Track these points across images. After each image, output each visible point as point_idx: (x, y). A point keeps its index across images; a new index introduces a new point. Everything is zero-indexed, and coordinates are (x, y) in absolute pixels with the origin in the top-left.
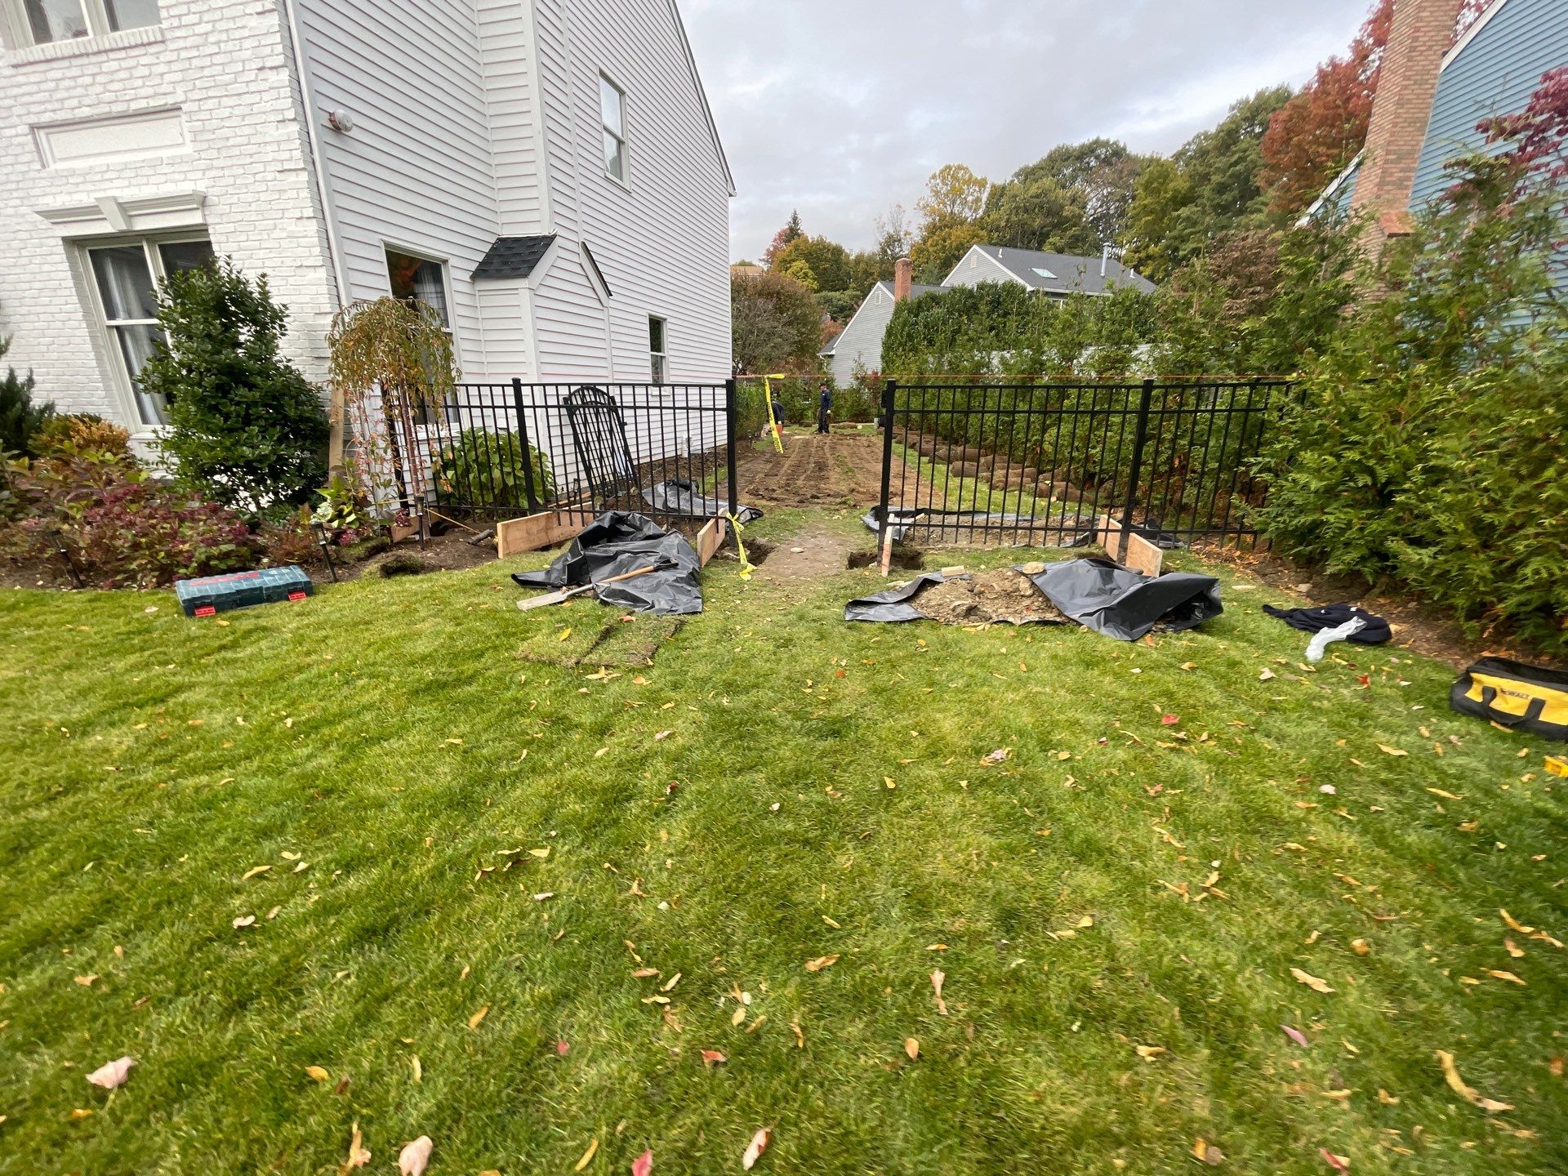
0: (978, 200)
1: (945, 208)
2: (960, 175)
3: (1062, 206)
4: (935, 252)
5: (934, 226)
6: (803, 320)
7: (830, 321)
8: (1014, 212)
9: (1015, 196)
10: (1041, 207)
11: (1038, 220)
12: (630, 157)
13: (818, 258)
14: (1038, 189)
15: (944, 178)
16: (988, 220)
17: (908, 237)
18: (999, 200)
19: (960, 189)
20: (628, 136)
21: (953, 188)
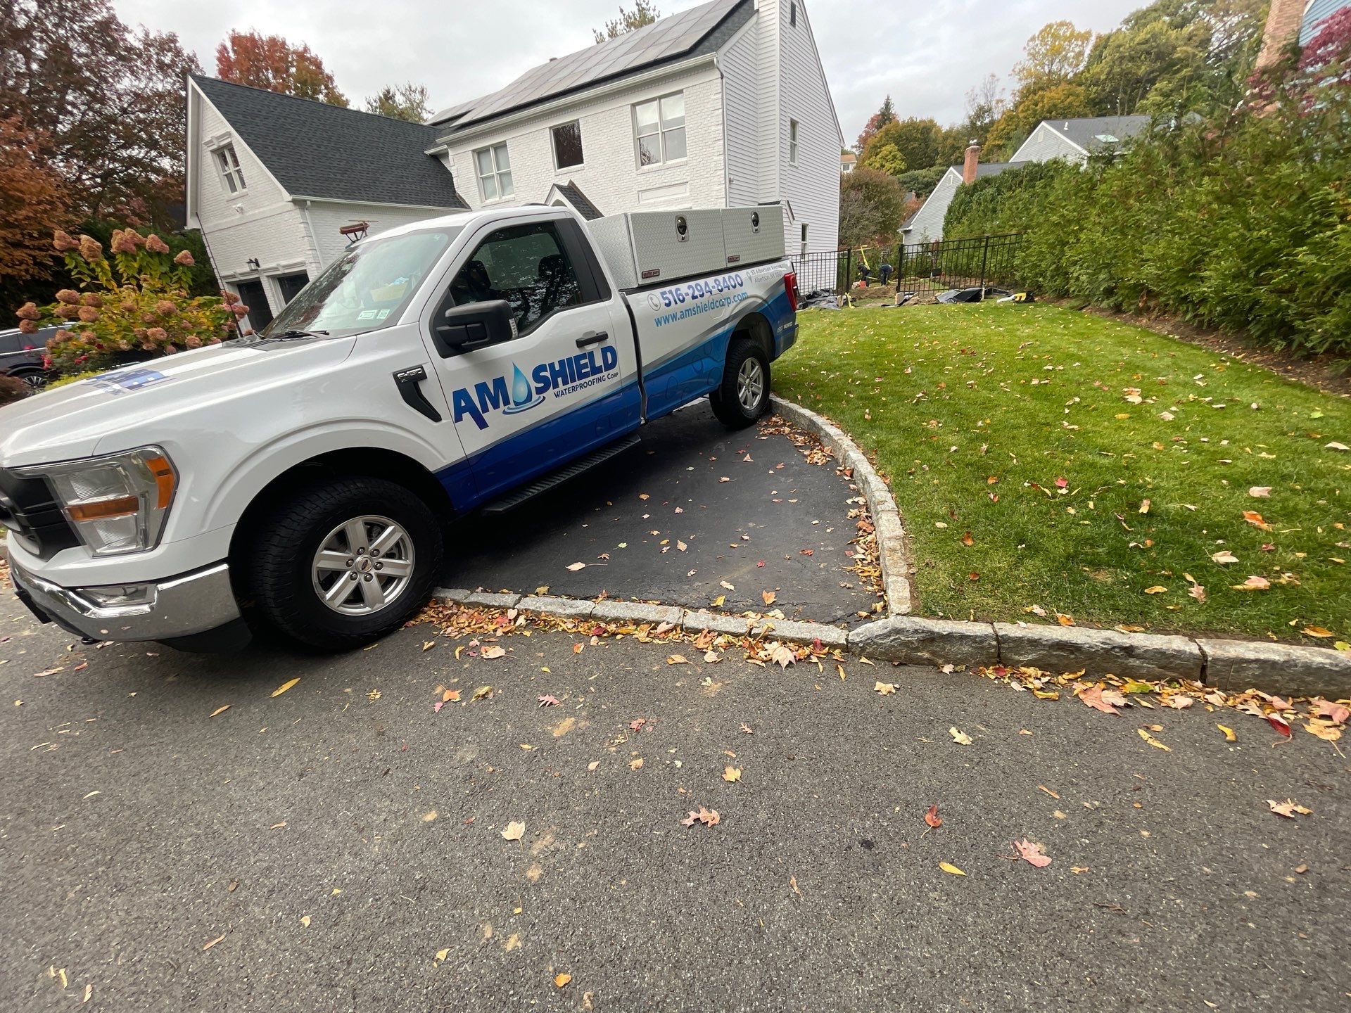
0: (1081, 53)
1: (1043, 68)
2: (1061, 32)
3: (1174, 48)
4: (1025, 118)
5: (1028, 90)
6: (887, 204)
7: (914, 198)
8: (1117, 63)
9: (1119, 46)
10: (1148, 53)
11: (1143, 68)
12: (799, 150)
13: (907, 139)
14: (1147, 34)
15: (1043, 38)
16: (1088, 75)
17: (1000, 105)
18: (1102, 52)
19: (1061, 46)
20: (798, 141)
21: (1053, 47)
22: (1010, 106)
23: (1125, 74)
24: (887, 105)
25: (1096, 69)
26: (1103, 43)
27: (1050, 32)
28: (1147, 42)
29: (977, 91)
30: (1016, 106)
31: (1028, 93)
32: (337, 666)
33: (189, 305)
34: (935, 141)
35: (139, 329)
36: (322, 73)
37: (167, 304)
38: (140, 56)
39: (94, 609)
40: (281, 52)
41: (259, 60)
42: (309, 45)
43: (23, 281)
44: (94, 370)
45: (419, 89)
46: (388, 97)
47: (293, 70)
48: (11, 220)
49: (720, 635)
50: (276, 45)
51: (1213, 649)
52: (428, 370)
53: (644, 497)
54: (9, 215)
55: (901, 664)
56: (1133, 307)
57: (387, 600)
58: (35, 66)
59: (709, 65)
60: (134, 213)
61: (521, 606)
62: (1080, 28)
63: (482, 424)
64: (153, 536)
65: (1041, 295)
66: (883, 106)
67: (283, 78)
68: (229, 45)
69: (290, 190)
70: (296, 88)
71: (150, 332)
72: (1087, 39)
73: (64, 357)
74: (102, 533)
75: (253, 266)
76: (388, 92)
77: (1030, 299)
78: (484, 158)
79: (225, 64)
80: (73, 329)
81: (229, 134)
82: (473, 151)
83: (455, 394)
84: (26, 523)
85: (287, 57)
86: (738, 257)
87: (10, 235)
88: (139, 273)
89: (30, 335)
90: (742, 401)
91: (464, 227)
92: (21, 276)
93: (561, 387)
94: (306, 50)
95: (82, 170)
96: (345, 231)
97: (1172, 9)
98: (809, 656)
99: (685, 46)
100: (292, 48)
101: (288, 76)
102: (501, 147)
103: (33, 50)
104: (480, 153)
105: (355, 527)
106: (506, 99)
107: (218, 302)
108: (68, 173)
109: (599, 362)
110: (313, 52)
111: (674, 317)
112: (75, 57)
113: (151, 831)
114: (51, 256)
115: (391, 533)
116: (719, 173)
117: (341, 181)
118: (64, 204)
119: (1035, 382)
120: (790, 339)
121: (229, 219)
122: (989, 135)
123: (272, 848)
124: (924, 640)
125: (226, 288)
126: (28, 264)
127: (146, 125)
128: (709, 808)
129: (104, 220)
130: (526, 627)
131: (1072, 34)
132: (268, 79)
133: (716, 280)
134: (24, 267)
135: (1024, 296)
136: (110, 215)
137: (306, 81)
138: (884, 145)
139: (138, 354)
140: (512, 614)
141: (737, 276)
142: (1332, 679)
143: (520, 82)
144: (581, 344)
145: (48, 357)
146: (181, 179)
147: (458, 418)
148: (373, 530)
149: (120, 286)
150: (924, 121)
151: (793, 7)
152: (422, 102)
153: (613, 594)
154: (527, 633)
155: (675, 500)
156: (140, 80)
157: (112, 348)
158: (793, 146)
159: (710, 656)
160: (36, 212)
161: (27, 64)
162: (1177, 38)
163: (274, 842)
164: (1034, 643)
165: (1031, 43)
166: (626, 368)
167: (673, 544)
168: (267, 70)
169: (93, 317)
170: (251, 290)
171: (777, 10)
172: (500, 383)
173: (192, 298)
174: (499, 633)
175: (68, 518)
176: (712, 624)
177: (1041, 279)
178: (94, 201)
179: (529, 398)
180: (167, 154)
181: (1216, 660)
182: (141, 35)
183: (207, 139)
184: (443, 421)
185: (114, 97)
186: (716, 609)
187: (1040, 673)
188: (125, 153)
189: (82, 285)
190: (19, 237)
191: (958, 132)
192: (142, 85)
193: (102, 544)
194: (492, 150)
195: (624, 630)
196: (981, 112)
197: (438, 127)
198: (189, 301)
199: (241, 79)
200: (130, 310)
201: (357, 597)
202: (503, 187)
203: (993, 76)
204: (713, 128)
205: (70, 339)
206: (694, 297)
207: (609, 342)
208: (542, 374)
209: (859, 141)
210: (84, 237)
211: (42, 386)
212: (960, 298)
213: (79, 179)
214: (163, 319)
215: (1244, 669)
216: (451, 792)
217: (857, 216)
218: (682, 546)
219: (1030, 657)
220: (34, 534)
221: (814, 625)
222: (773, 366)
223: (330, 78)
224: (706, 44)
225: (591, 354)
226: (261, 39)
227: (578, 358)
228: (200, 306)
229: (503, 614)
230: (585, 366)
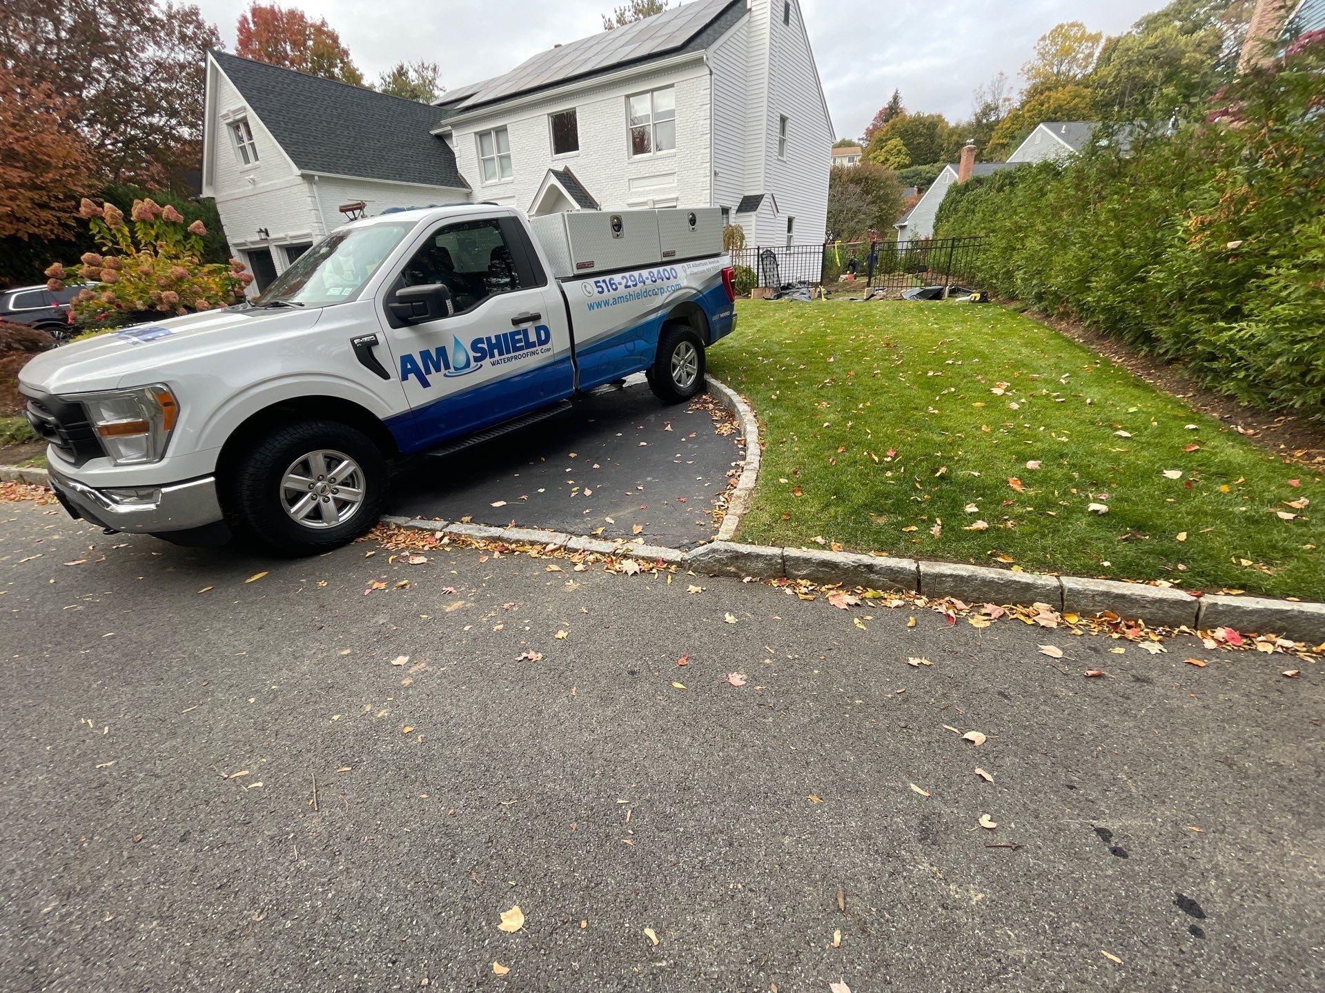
0: (1091, 55)
1: (1052, 68)
2: (1072, 33)
3: (1184, 53)
4: (1030, 117)
5: (1036, 90)
6: (885, 199)
7: (916, 194)
8: (1125, 67)
9: (1128, 50)
10: (1157, 58)
11: (1151, 73)
12: (788, 145)
13: (913, 134)
14: (1156, 38)
15: (1054, 38)
16: (1095, 78)
17: (1007, 103)
18: (1111, 55)
19: (1070, 47)
20: (788, 136)
21: (1062, 48)
22: (1017, 105)
23: (1133, 78)
24: (896, 98)
25: (1104, 71)
26: (1113, 46)
27: (1060, 33)
28: (1156, 46)
29: (985, 88)
30: (1023, 106)
31: (1035, 92)
32: (298, 565)
33: (200, 271)
34: (940, 137)
35: (154, 292)
36: (338, 47)
37: (180, 270)
38: (163, 27)
39: (113, 506)
40: (300, 25)
41: (278, 33)
42: (327, 20)
43: (48, 240)
44: (113, 327)
45: (432, 66)
46: (401, 73)
47: (310, 43)
48: (38, 182)
49: (591, 553)
50: (295, 17)
51: (926, 567)
52: (380, 338)
53: (572, 455)
54: (37, 177)
55: (715, 576)
56: (1056, 312)
57: (341, 519)
58: (63, 34)
59: (699, 62)
60: (153, 179)
61: (447, 530)
62: (1091, 30)
63: (425, 384)
64: (160, 450)
65: (996, 295)
66: (891, 99)
67: (300, 51)
68: (249, 16)
69: (300, 165)
70: (313, 62)
71: (164, 294)
72: (1098, 41)
73: (86, 315)
74: (122, 449)
75: (263, 236)
76: (402, 68)
77: (984, 299)
78: (486, 141)
79: (246, 37)
80: (95, 289)
81: (244, 109)
82: (476, 133)
83: (402, 358)
84: (66, 437)
85: (306, 30)
86: (674, 252)
87: (37, 197)
88: (156, 241)
89: (54, 293)
90: (675, 379)
91: (417, 223)
92: (46, 236)
93: (497, 357)
94: (324, 24)
95: (105, 135)
96: (344, 210)
97: (1183, 14)
98: (651, 569)
99: (678, 43)
100: (310, 21)
101: (306, 49)
102: (502, 130)
103: (63, 18)
104: (482, 135)
105: (317, 459)
106: (510, 84)
107: (226, 270)
108: (92, 136)
109: (533, 337)
110: (330, 27)
111: (607, 303)
112: (102, 26)
113: (151, 655)
114: (75, 218)
115: (346, 466)
116: (705, 165)
117: (348, 157)
118: (88, 169)
119: (931, 374)
120: (728, 326)
121: (241, 190)
122: (993, 134)
123: (234, 666)
124: (732, 558)
125: (237, 258)
126: (53, 225)
127: (167, 94)
128: (537, 652)
129: (124, 185)
130: (448, 545)
131: (1083, 35)
132: (285, 51)
133: (650, 273)
134: (49, 227)
135: (978, 296)
136: (130, 179)
137: (323, 54)
138: (889, 139)
139: (151, 314)
140: (439, 535)
141: (671, 269)
142: (999, 589)
143: (524, 67)
144: (516, 322)
145: (71, 314)
146: (197, 145)
147: (405, 378)
148: (332, 463)
149: (138, 251)
150: (932, 116)
151: (787, 6)
152: (434, 79)
153: (520, 523)
154: (448, 549)
155: (597, 458)
156: (163, 50)
157: (130, 308)
158: (782, 142)
159: (580, 567)
160: (62, 176)
161: (57, 30)
162: (1186, 45)
163: (236, 662)
164: (807, 561)
165: (1041, 43)
166: (559, 344)
167: (581, 491)
168: (285, 43)
169: (113, 279)
170: (260, 258)
171: (769, 10)
172: (442, 351)
173: (202, 265)
174: (426, 548)
175: (98, 434)
176: (587, 546)
177: (994, 281)
178: (116, 165)
179: (468, 365)
180: (185, 124)
181: (926, 575)
182: (165, 8)
183: (224, 112)
184: (391, 379)
185: (138, 65)
186: (595, 536)
187: (809, 583)
188: (145, 120)
189: (104, 249)
190: (45, 198)
191: (964, 129)
192: (164, 56)
193: (122, 457)
194: (493, 134)
195: (521, 549)
196: (988, 110)
197: (445, 108)
198: (200, 268)
199: (260, 50)
200: (147, 274)
201: (316, 514)
202: (502, 170)
203: (1002, 74)
204: (702, 122)
205: (92, 298)
206: (627, 287)
207: (542, 322)
208: (479, 345)
209: (866, 134)
210: (107, 205)
211: (66, 339)
212: (923, 295)
213: (102, 145)
214: (176, 283)
215: (944, 582)
216: (363, 640)
217: (854, 209)
218: (588, 492)
219: (805, 572)
220: (72, 446)
221: (663, 548)
222: (709, 351)
223: (346, 53)
224: (698, 40)
225: (525, 332)
226: (280, 11)
227: (513, 334)
228: (210, 273)
229: (433, 535)
230: (520, 341)
